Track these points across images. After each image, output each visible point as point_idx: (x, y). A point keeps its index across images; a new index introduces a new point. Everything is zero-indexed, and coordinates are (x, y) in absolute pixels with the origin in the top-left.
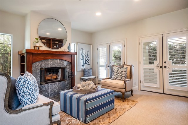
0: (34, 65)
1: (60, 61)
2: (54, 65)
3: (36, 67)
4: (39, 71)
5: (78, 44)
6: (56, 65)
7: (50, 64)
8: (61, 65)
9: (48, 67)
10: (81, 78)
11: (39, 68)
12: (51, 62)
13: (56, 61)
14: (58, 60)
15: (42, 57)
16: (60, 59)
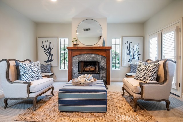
0: (74, 58)
1: (95, 55)
2: (89, 58)
3: (75, 59)
4: (77, 63)
5: (123, 37)
6: (91, 59)
7: (86, 58)
8: (96, 59)
9: (84, 60)
10: (126, 74)
11: (77, 61)
12: (87, 56)
13: (91, 55)
14: (93, 55)
15: (79, 53)
16: (94, 54)
